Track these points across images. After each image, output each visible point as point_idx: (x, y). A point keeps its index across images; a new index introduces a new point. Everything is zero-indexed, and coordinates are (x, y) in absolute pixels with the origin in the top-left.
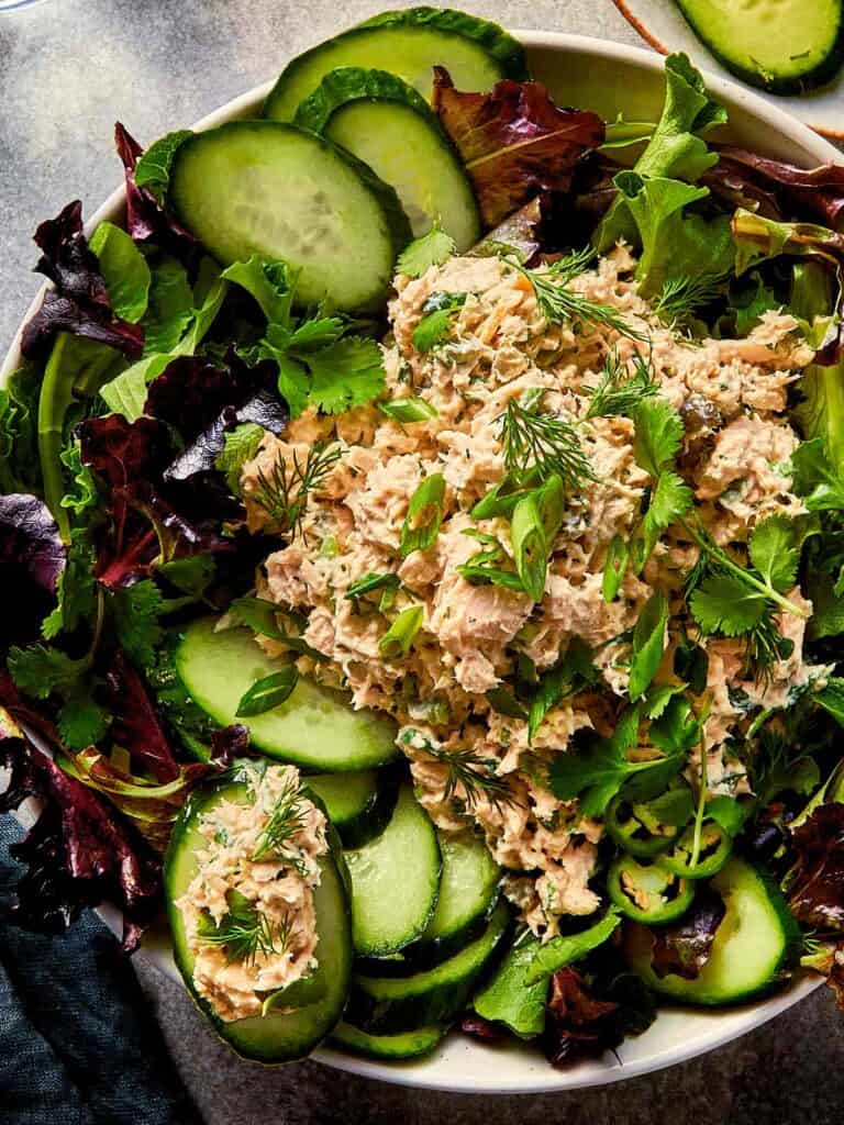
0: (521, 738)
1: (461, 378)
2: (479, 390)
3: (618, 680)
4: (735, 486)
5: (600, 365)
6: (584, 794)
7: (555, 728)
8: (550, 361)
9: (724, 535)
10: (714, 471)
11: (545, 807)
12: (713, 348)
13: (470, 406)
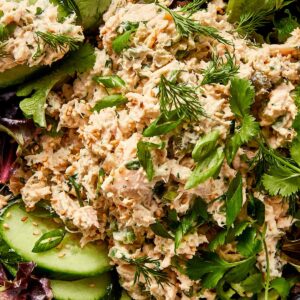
0: (171, 249)
1: (137, 65)
2: (146, 72)
3: (220, 219)
4: (280, 119)
5: (209, 58)
6: (204, 278)
7: (189, 243)
8: (183, 56)
9: (275, 144)
12: (267, 48)
13: (141, 80)
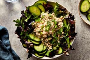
10: (58, 25)
11: (49, 43)
